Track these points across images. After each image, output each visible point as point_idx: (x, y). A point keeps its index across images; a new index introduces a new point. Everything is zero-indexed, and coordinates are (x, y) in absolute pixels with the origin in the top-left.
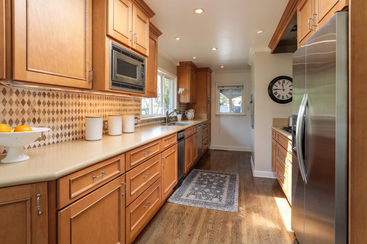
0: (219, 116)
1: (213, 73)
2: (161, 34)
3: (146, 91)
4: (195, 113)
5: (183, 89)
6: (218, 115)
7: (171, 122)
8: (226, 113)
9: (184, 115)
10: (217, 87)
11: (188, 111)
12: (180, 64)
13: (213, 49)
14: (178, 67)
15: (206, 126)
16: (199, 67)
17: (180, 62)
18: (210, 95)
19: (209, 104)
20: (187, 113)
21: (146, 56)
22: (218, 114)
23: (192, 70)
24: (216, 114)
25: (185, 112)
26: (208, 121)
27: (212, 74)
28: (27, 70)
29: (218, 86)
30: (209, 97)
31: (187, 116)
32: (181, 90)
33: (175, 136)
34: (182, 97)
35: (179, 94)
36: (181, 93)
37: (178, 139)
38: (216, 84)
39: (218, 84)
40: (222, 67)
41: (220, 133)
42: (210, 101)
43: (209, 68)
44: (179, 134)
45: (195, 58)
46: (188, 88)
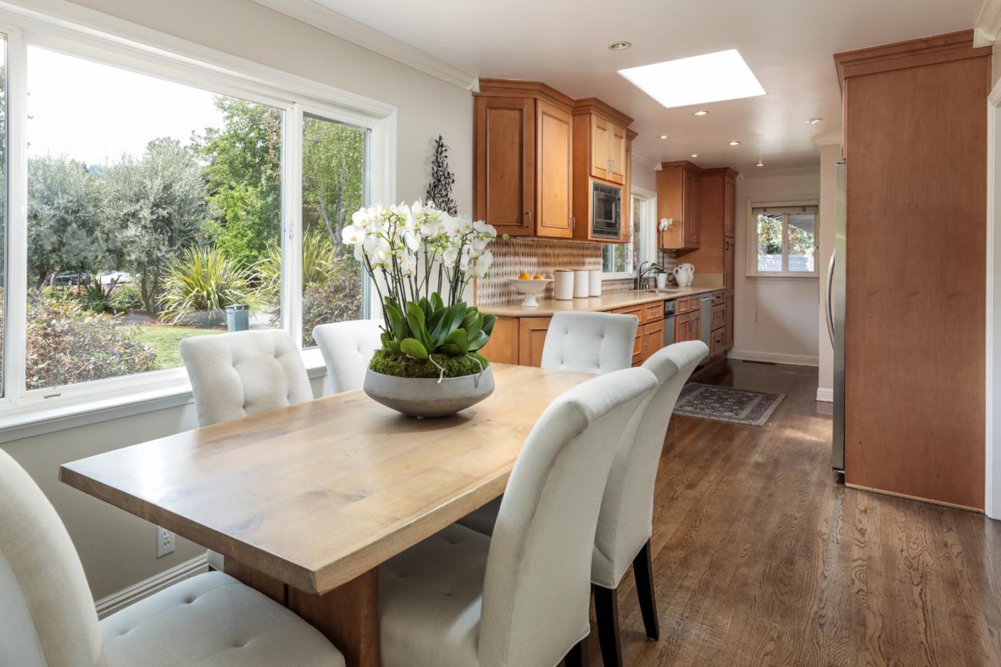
0: (754, 279)
1: (741, 176)
2: (637, 134)
3: (621, 236)
4: (695, 272)
5: (671, 221)
6: (753, 277)
7: (646, 288)
8: (775, 273)
9: (671, 276)
10: (750, 210)
11: (681, 268)
12: (663, 167)
13: (731, 144)
14: (658, 172)
15: (721, 301)
16: (704, 168)
17: (663, 164)
18: (733, 231)
19: (729, 253)
20: (677, 271)
21: (621, 185)
22: (753, 275)
23: (689, 178)
24: (747, 275)
25: (673, 269)
26: (726, 290)
27: (737, 179)
28: (542, 226)
29: (753, 208)
30: (728, 234)
31: (677, 278)
32: (665, 223)
33: (660, 306)
34: (666, 237)
35: (661, 230)
36: (666, 229)
37: (665, 312)
38: (749, 202)
39: (753, 203)
40: (760, 165)
41: (756, 320)
42: (733, 245)
43: (728, 168)
44: (667, 304)
45: (695, 156)
46: (680, 217)
